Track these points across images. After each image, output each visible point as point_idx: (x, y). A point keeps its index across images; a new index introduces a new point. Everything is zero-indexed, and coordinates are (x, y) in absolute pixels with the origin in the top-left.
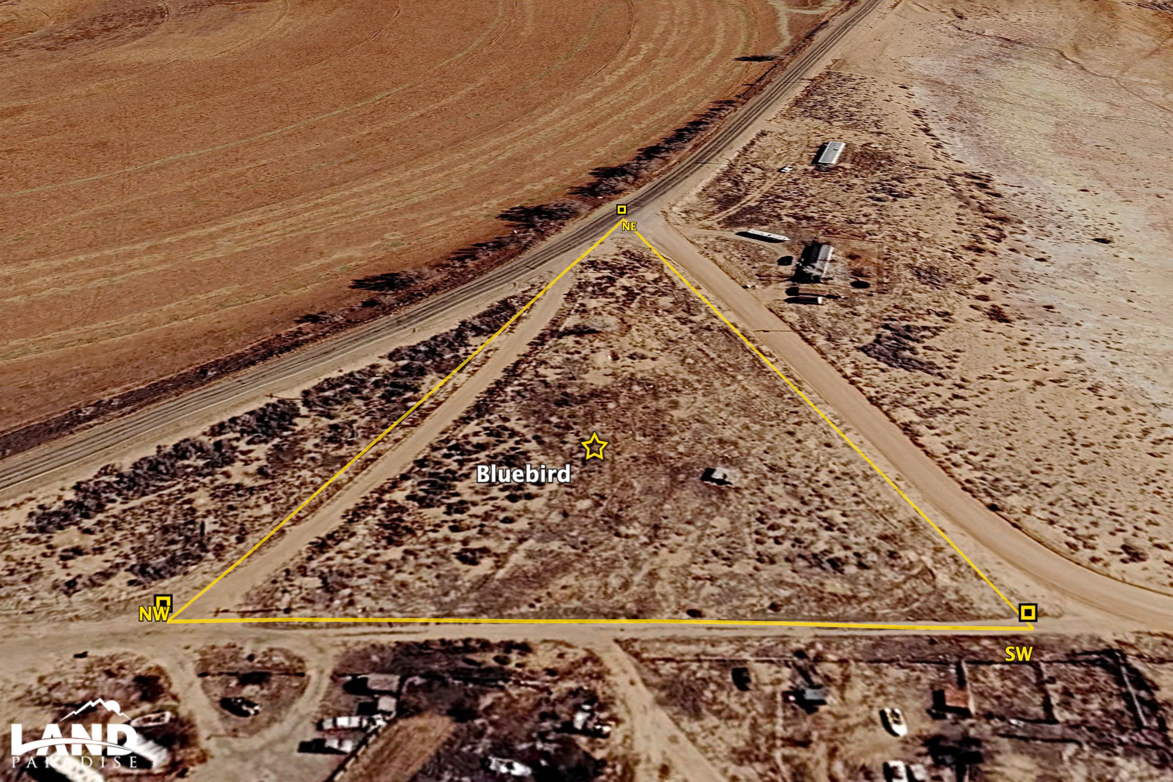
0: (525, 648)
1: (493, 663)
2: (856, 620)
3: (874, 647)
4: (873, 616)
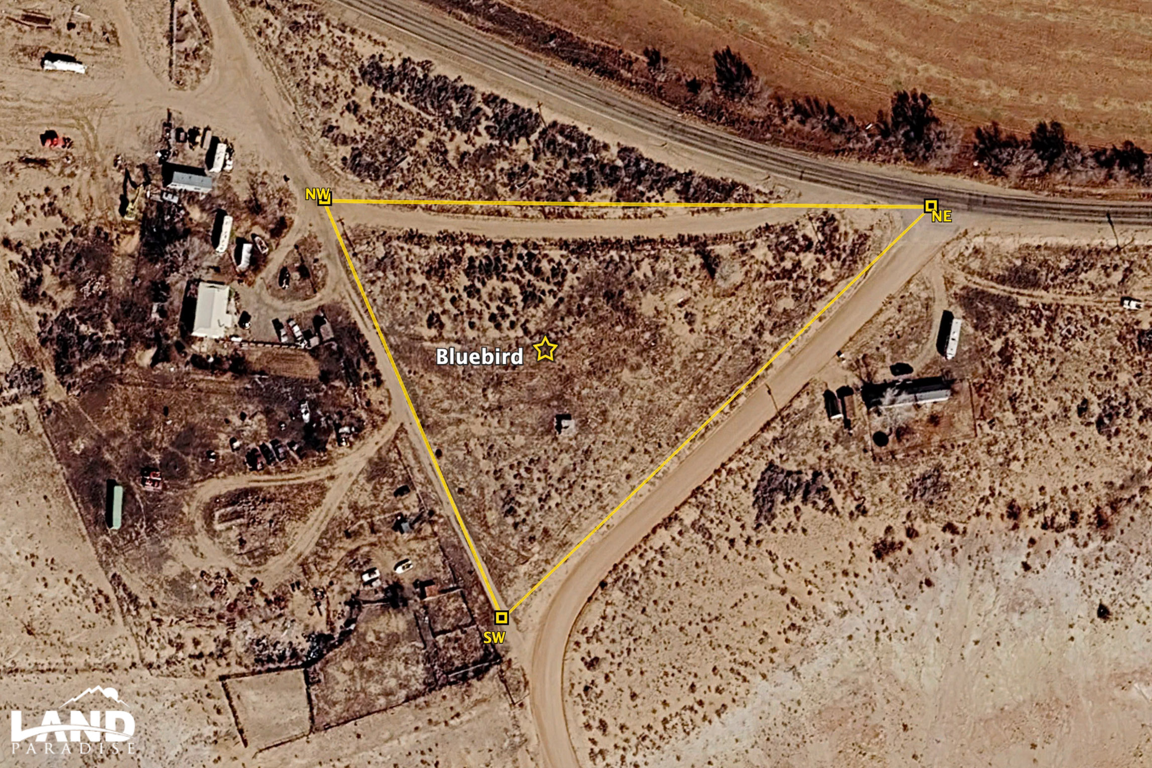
0: (379, 383)
1: (362, 374)
2: (470, 533)
3: (454, 546)
4: (477, 540)
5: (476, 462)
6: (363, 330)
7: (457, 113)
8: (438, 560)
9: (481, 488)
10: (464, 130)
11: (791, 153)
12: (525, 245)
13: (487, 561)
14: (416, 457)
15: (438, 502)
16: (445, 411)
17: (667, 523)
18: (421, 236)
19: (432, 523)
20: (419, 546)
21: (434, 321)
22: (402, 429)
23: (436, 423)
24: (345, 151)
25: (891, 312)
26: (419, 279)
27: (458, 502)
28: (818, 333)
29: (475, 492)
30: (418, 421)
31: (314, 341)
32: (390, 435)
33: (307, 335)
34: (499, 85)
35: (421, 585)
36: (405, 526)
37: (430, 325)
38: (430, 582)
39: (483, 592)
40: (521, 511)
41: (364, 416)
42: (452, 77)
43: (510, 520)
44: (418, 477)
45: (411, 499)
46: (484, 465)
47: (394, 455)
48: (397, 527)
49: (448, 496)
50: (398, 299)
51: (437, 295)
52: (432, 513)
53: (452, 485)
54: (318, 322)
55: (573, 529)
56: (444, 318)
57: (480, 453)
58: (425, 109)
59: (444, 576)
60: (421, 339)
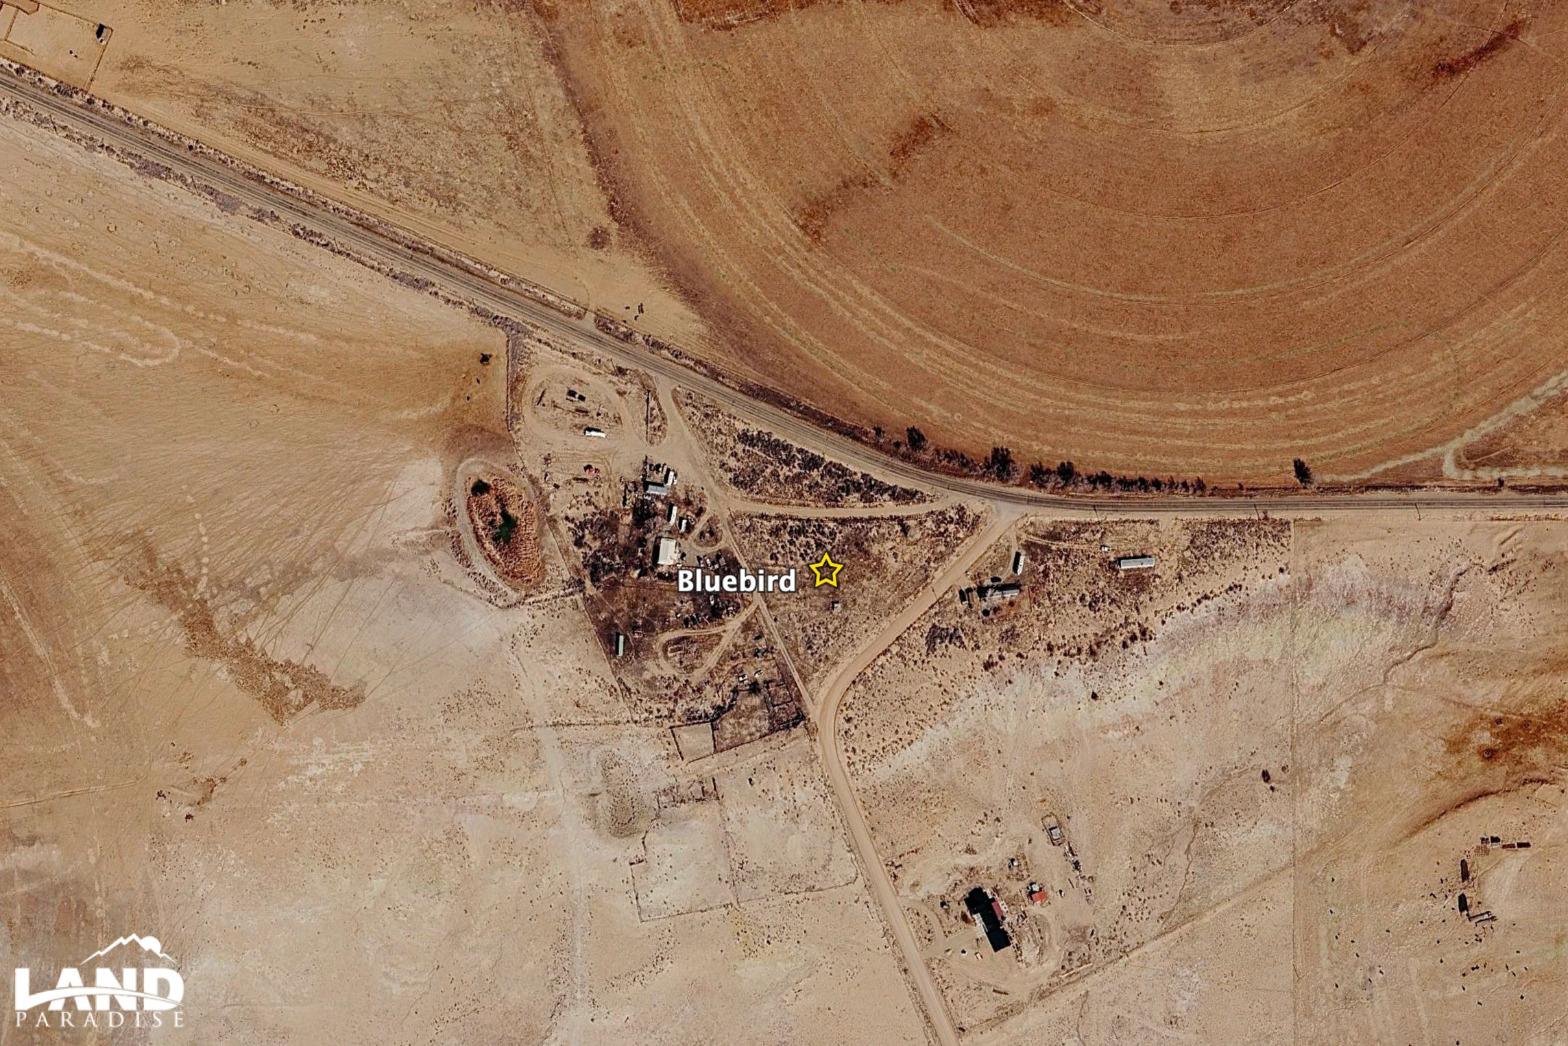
2: (790, 658)
3: (783, 664)
4: (794, 661)
5: (794, 624)
6: (740, 561)
7: (784, 457)
8: (775, 671)
9: (796, 636)
10: (788, 465)
11: (944, 477)
12: (817, 520)
13: (799, 671)
14: (765, 622)
15: (775, 643)
16: (779, 600)
17: (884, 653)
18: (767, 516)
19: (772, 653)
20: (766, 664)
21: (773, 557)
22: (758, 608)
23: (774, 605)
24: (731, 475)
25: (991, 553)
26: (766, 537)
27: (785, 643)
28: (956, 562)
29: (793, 638)
30: (765, 605)
31: (717, 566)
32: (753, 611)
33: (713, 564)
34: (804, 444)
35: (767, 682)
36: (759, 654)
37: (771, 559)
38: (771, 681)
39: (796, 686)
40: (815, 647)
41: (740, 601)
42: (782, 440)
43: (810, 652)
44: (766, 631)
45: (762, 641)
46: (797, 625)
47: (754, 621)
48: (756, 655)
49: (779, 640)
50: (756, 546)
51: (775, 544)
52: (772, 648)
53: (782, 635)
54: (718, 557)
55: (839, 656)
56: (778, 555)
57: (795, 620)
58: (769, 455)
59: (778, 678)
60: (768, 565)
